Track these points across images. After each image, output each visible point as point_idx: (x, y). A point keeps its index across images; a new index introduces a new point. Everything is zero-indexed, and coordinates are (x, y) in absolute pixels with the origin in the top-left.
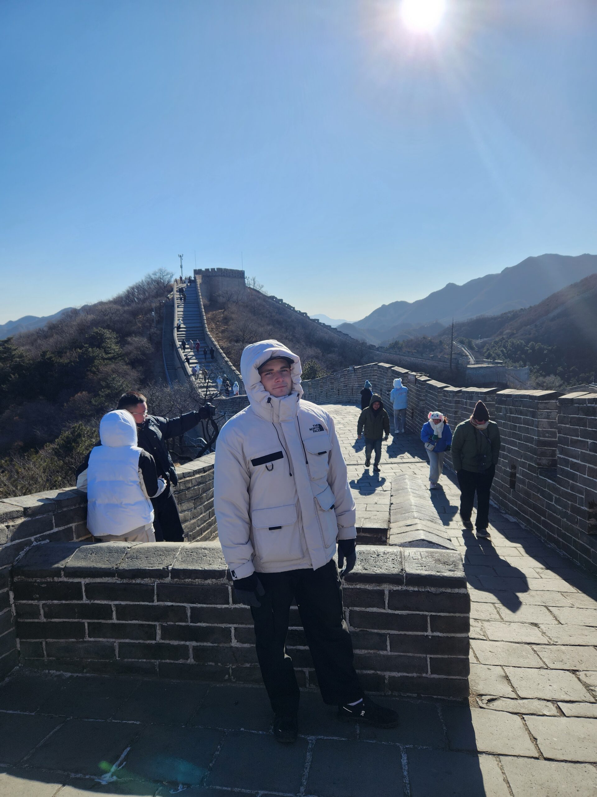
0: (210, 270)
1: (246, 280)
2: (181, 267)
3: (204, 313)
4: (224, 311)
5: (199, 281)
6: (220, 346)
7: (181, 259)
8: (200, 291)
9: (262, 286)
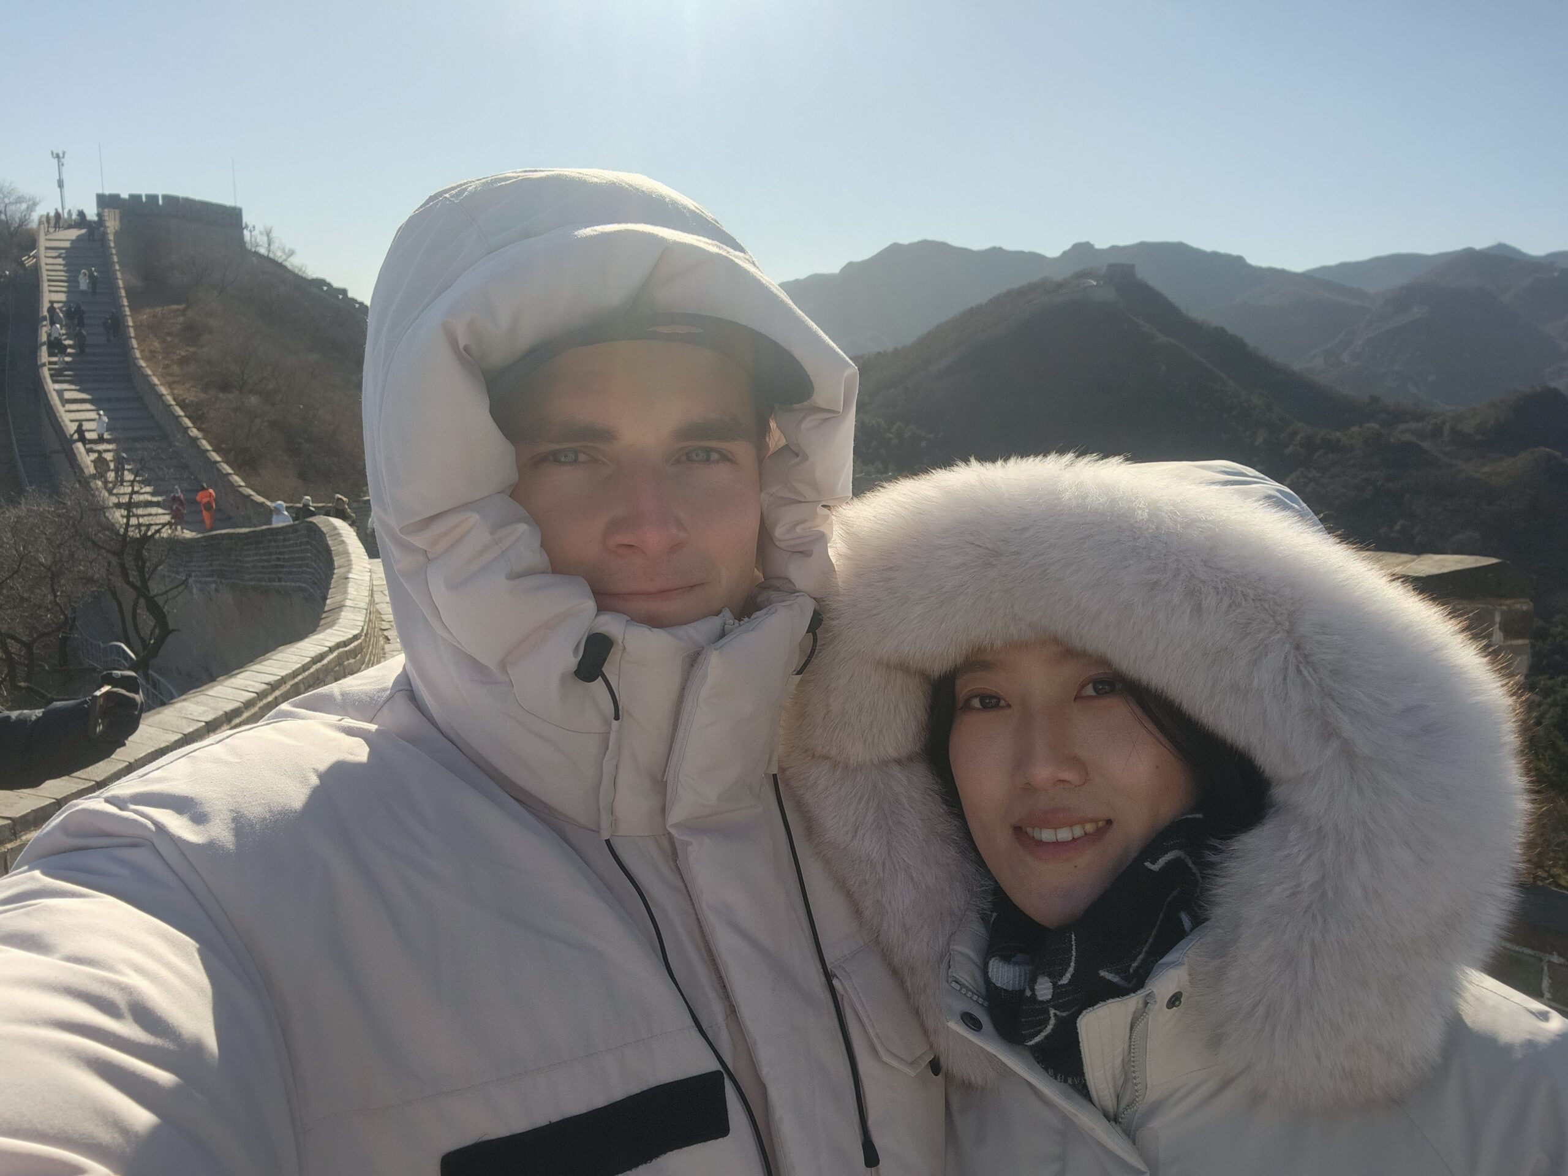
0: (144, 199)
1: (246, 233)
2: (61, 184)
3: (127, 309)
4: (185, 310)
5: (112, 224)
6: (175, 399)
7: (60, 165)
8: (114, 251)
9: (292, 253)
